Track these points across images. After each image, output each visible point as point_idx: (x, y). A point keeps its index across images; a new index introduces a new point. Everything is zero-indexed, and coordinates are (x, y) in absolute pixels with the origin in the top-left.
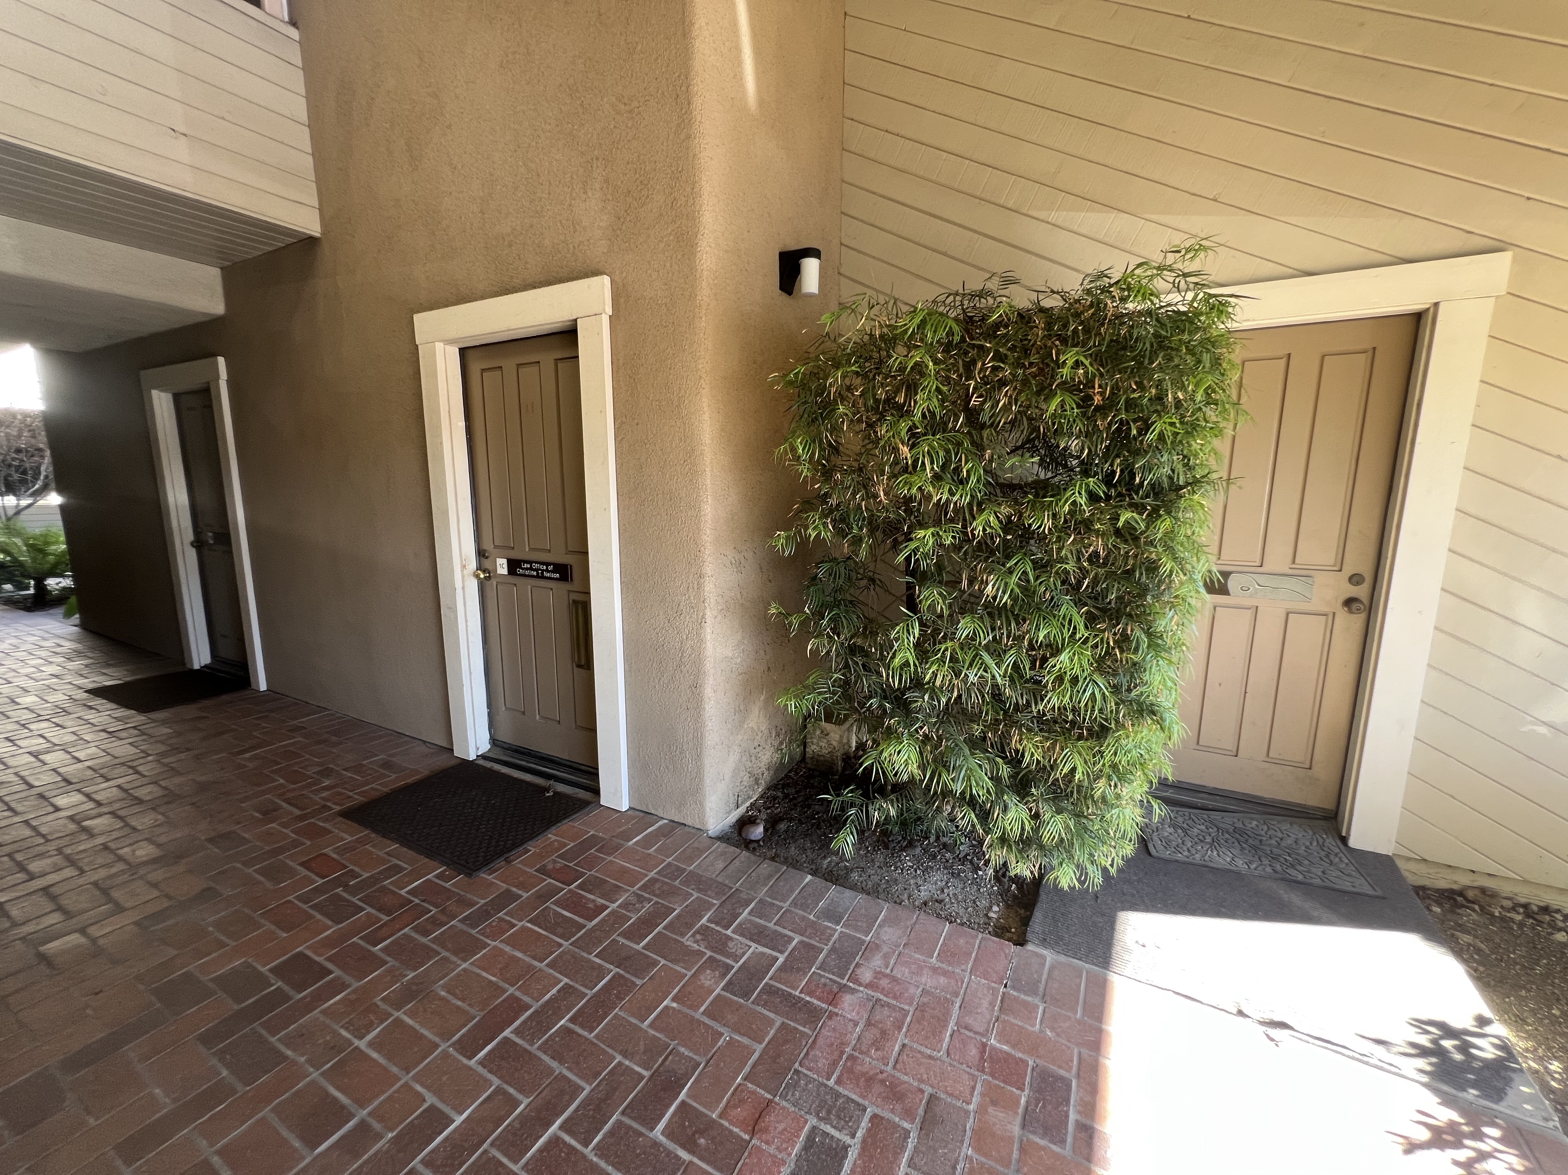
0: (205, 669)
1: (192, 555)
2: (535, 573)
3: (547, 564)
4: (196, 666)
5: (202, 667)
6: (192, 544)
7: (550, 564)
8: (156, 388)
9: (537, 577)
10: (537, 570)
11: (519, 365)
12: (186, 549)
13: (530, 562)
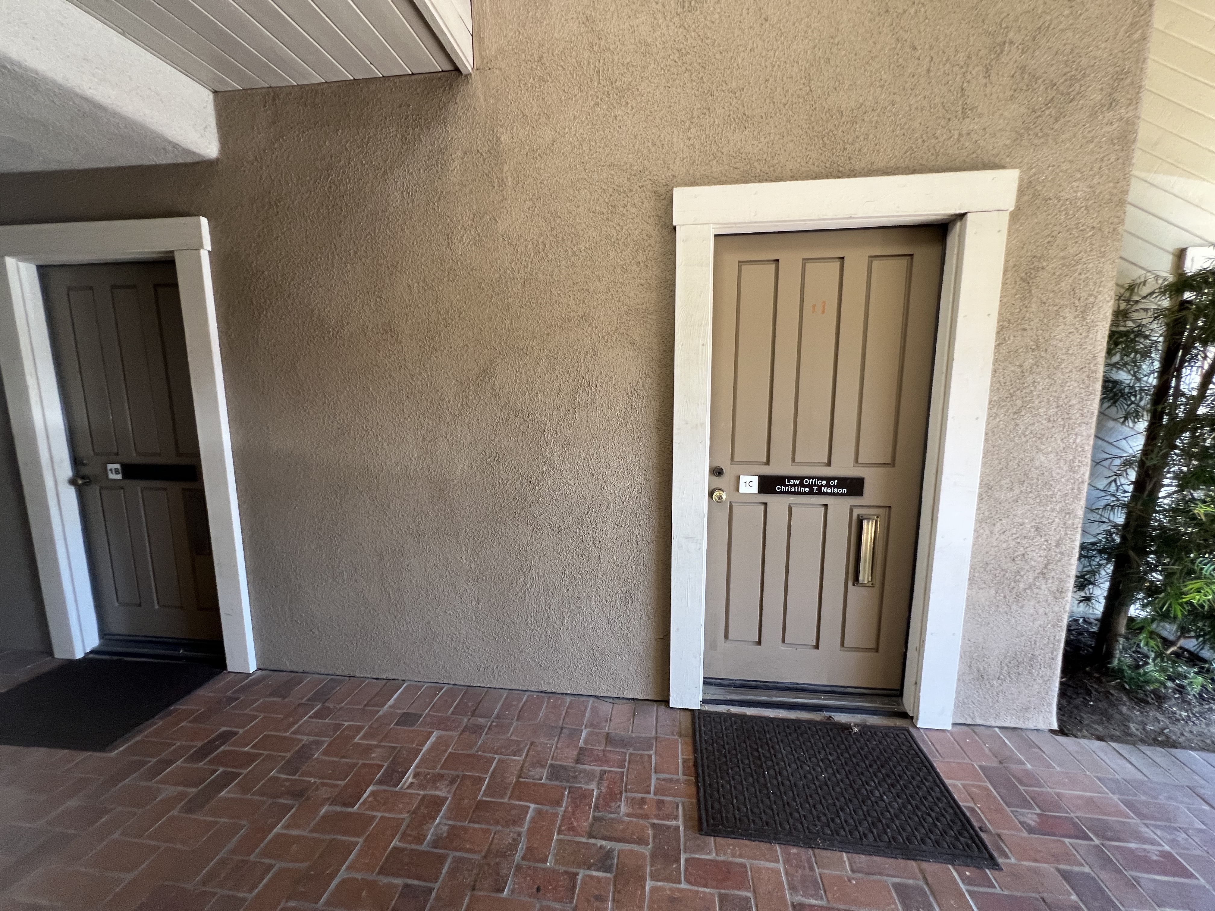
0: (91, 656)
1: (70, 496)
2: (807, 490)
3: (828, 479)
4: (79, 655)
5: (86, 654)
6: (72, 482)
7: (834, 479)
8: (12, 254)
9: (811, 493)
10: (809, 486)
11: (805, 261)
12: (60, 488)
13: (801, 479)
